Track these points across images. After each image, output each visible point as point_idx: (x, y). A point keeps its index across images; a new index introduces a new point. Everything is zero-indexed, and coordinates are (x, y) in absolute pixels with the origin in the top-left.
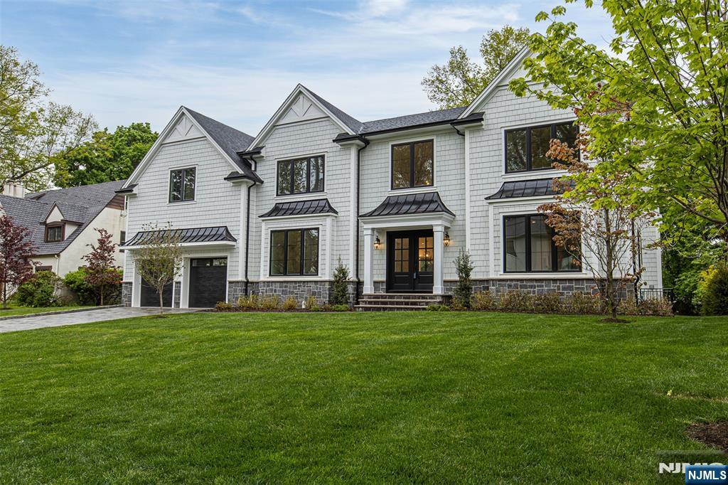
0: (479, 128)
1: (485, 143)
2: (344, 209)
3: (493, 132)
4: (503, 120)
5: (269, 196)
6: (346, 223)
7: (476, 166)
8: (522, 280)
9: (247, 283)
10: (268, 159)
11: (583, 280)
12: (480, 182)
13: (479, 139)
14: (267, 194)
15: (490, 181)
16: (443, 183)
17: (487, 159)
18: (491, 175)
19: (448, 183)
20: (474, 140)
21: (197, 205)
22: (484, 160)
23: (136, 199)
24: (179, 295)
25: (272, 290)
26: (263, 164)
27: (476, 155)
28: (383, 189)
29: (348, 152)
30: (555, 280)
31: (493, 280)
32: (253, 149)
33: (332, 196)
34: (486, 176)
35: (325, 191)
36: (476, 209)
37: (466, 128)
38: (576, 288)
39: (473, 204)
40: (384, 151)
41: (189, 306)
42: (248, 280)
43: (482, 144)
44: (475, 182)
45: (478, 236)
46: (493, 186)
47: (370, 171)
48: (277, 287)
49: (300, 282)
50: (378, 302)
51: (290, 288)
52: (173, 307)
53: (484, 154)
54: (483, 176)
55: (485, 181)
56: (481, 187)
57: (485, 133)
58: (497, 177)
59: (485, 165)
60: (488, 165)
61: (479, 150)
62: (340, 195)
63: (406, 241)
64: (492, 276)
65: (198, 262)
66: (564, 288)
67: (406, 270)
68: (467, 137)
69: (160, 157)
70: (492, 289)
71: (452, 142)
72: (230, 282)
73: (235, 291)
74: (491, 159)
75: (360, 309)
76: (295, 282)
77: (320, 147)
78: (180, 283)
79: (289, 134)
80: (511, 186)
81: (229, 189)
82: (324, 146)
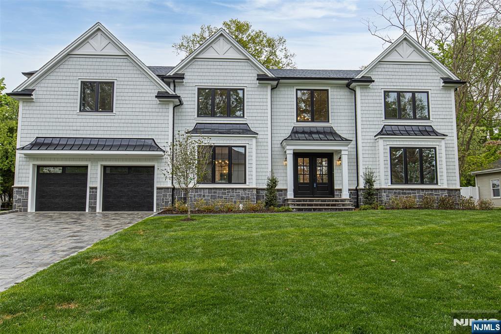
0: (367, 87)
1: (371, 98)
2: (263, 133)
3: (376, 91)
4: (383, 84)
5: (190, 115)
6: (265, 144)
7: (365, 112)
8: (403, 189)
9: (174, 189)
10: (188, 85)
11: (439, 189)
12: (368, 123)
13: (366, 94)
14: (187, 114)
15: (375, 123)
16: (336, 121)
17: (373, 108)
18: (375, 119)
19: (339, 121)
20: (363, 94)
21: (116, 117)
22: (370, 108)
23: (32, 104)
24: (96, 199)
25: (200, 195)
26: (183, 88)
27: (365, 105)
28: (290, 121)
29: (265, 89)
30: (423, 190)
31: (384, 189)
32: (174, 75)
33: (251, 122)
34: (372, 119)
35: (245, 118)
36: (366, 141)
37: (358, 85)
38: (435, 195)
39: (364, 137)
40: (290, 93)
41: (103, 211)
42: (174, 187)
43: (369, 98)
44: (365, 123)
45: (368, 159)
46: (377, 126)
47: (278, 107)
48: (207, 193)
49: (228, 189)
50: (305, 204)
51: (219, 193)
52: (87, 211)
53: (370, 105)
54: (370, 119)
55: (371, 123)
56: (369, 126)
57: (371, 91)
58: (380, 121)
59: (371, 112)
60: (373, 112)
61: (367, 101)
62: (259, 122)
63: (307, 160)
64: (383, 186)
65: (111, 170)
66: (428, 194)
67: (307, 181)
68: (358, 91)
69: (66, 67)
70: (384, 195)
71: (342, 93)
72: (158, 188)
73: (165, 196)
74: (375, 108)
75: (294, 210)
76: (224, 189)
77: (240, 82)
78: (96, 188)
79: (209, 67)
80: (389, 128)
81: (156, 106)
82: (244, 82)
